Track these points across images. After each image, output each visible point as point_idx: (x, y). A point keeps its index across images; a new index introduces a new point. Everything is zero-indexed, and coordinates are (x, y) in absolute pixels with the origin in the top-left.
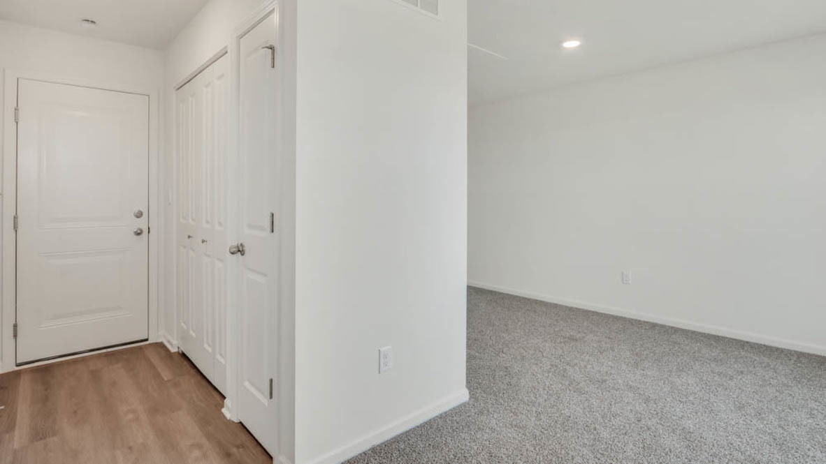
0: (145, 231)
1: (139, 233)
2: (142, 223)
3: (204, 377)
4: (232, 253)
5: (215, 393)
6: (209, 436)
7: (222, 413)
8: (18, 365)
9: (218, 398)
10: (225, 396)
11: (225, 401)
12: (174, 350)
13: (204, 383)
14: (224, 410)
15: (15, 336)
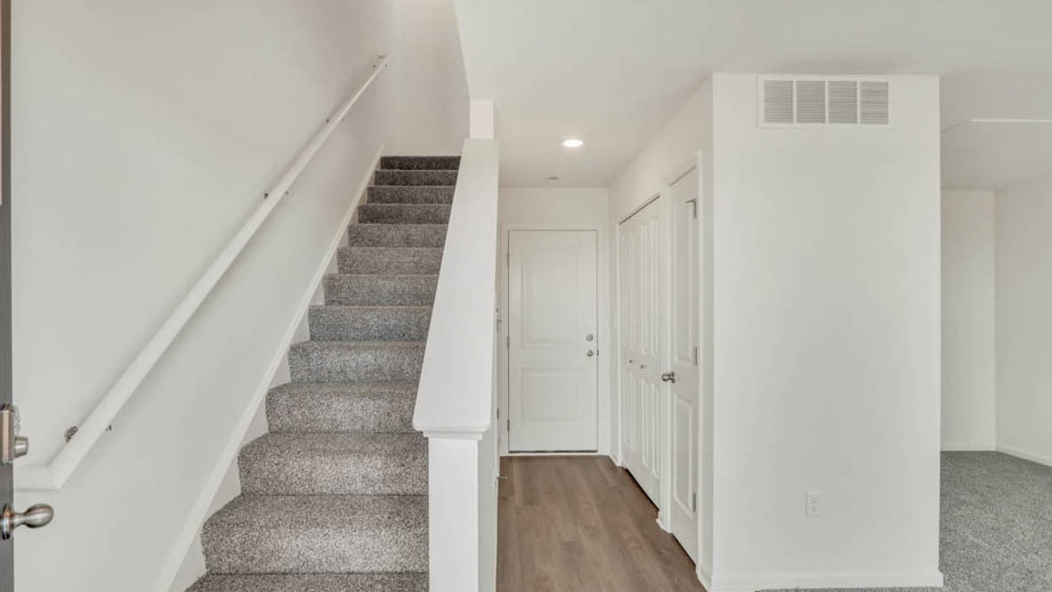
0: (595, 353)
1: (590, 354)
2: (592, 346)
3: (643, 491)
4: (665, 380)
5: (651, 506)
6: (644, 536)
7: (657, 524)
8: (511, 452)
9: (653, 510)
10: (658, 507)
11: (659, 513)
12: (618, 464)
13: (643, 496)
14: (658, 521)
15: (508, 429)
